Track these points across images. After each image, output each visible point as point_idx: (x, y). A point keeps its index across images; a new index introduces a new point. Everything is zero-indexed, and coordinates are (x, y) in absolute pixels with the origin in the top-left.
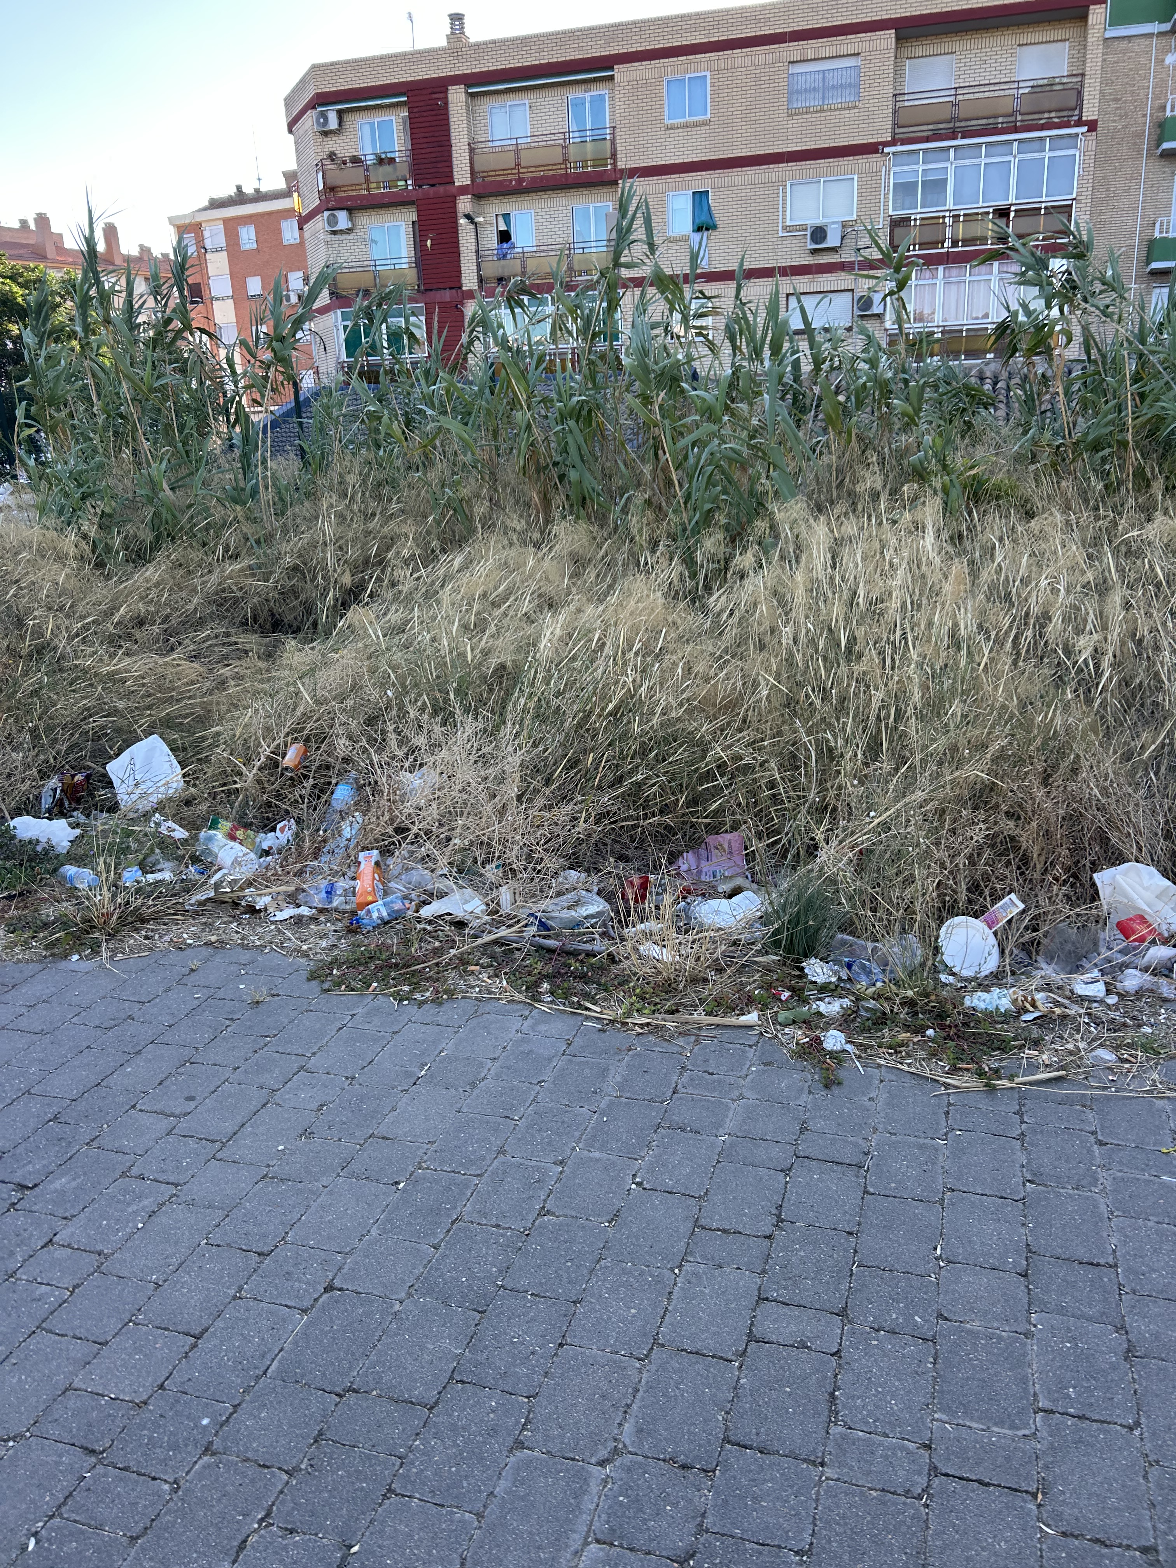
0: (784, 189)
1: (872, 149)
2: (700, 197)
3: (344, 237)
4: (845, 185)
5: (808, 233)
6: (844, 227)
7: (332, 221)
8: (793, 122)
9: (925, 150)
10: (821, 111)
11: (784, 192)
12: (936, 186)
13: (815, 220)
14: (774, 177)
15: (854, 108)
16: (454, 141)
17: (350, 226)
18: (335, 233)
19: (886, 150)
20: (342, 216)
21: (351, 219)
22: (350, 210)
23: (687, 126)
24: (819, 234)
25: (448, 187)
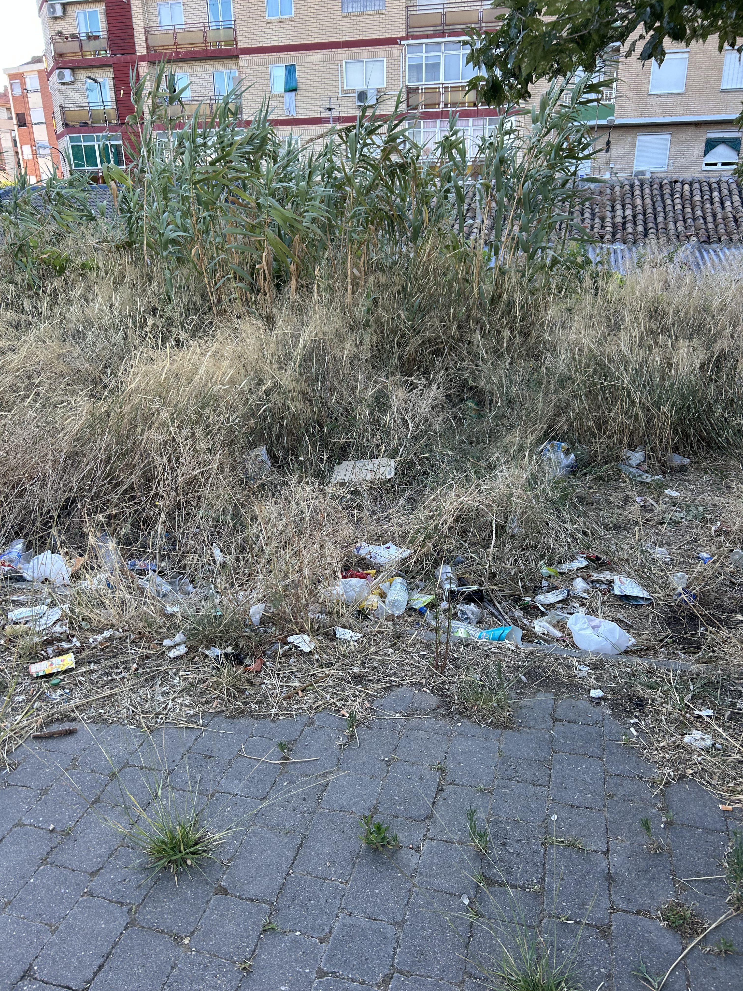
0: (342, 66)
1: (393, 41)
2: (291, 69)
3: (70, 87)
4: (378, 64)
5: (356, 95)
6: (378, 92)
7: (61, 76)
8: (346, 22)
9: (426, 44)
10: (363, 15)
11: (342, 68)
12: (434, 68)
13: (362, 87)
14: (335, 57)
15: (382, 14)
16: (135, 26)
17: (73, 79)
18: (64, 84)
19: (402, 42)
20: (67, 72)
21: (73, 75)
22: (73, 69)
23: (280, 21)
24: (362, 96)
25: (133, 56)
